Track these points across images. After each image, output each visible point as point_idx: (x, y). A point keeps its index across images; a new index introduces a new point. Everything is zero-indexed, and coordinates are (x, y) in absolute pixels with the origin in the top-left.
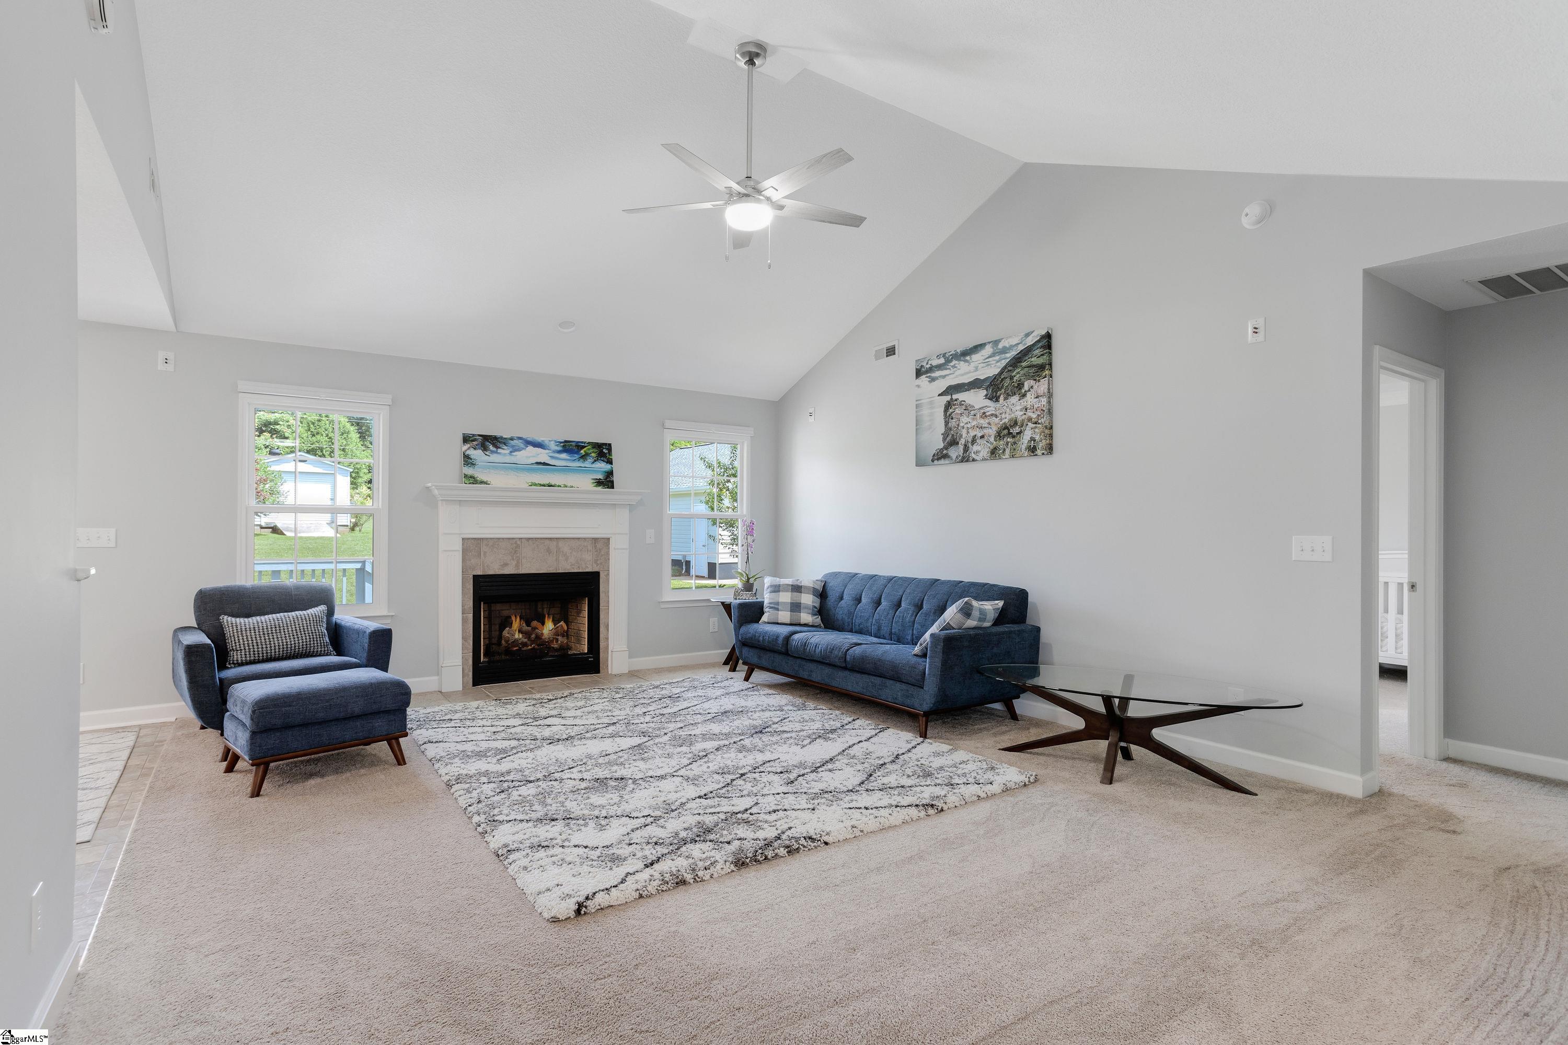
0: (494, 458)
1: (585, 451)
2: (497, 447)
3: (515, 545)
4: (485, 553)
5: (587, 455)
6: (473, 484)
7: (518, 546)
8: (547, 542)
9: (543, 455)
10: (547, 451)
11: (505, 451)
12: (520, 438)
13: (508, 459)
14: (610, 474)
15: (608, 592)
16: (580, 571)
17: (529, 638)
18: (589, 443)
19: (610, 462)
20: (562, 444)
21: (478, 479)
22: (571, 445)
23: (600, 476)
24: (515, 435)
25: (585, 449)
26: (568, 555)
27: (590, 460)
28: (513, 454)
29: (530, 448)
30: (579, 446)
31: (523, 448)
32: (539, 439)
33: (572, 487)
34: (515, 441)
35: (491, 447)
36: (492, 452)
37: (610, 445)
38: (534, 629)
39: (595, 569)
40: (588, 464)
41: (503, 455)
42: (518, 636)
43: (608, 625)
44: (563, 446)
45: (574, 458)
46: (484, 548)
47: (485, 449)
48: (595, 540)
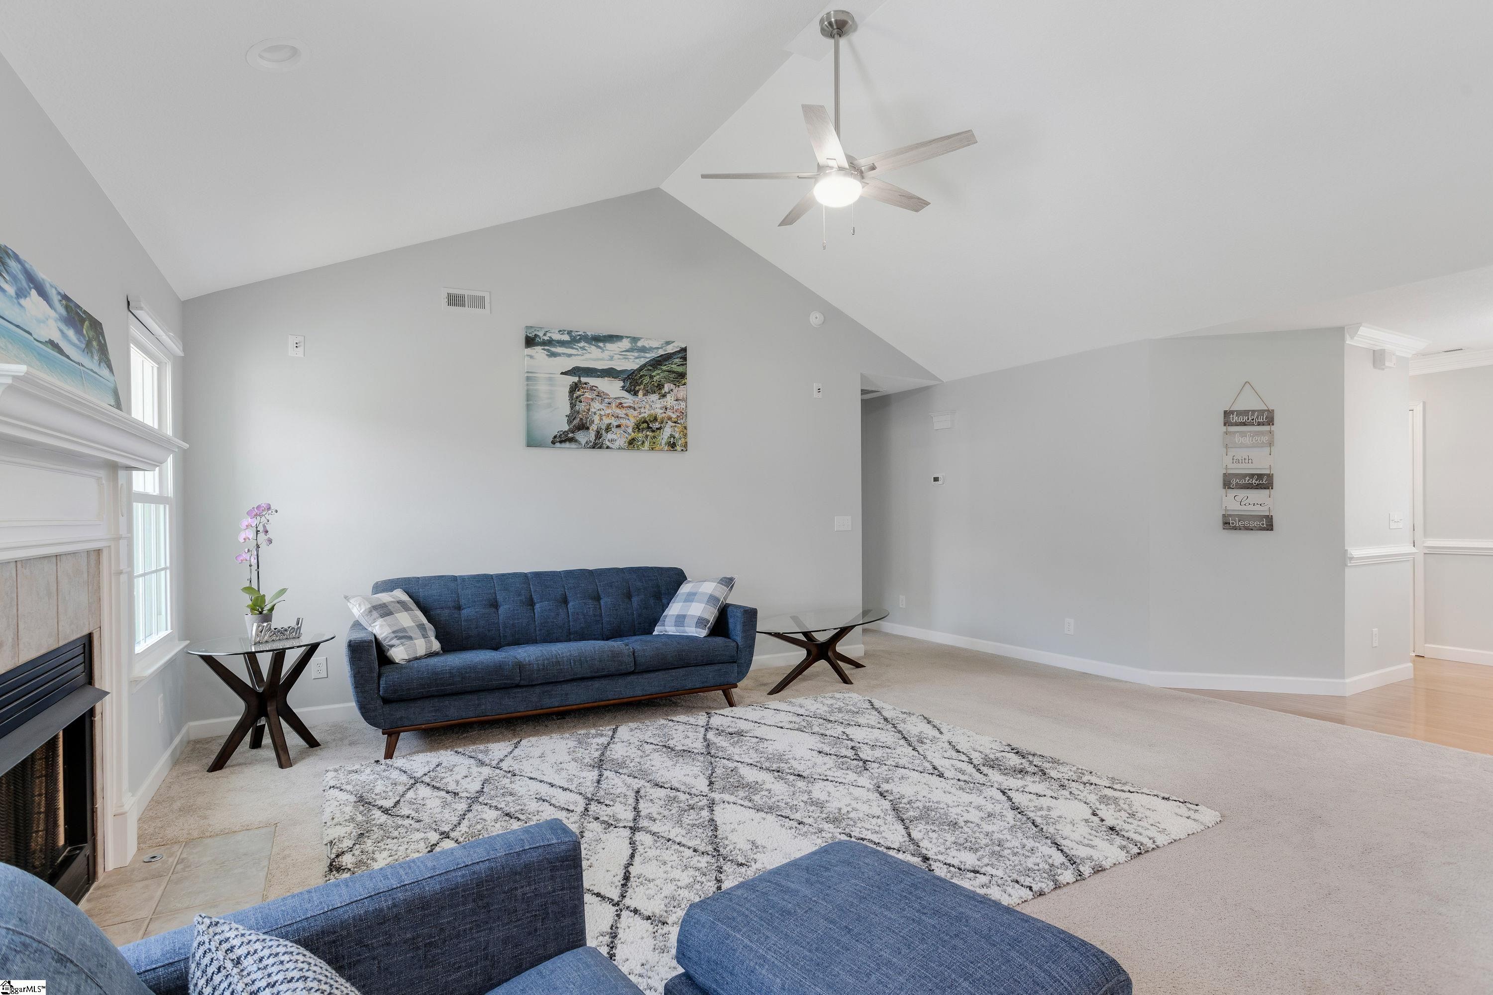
1: (87, 332)
3: (11, 581)
5: (90, 341)
7: (14, 587)
8: (46, 566)
9: (52, 323)
10: (54, 313)
15: (101, 677)
20: (64, 303)
22: (72, 309)
25: (85, 326)
26: (67, 598)
27: (96, 357)
29: (34, 294)
30: (79, 316)
39: (90, 627)
40: (96, 364)
44: (66, 307)
45: (82, 345)
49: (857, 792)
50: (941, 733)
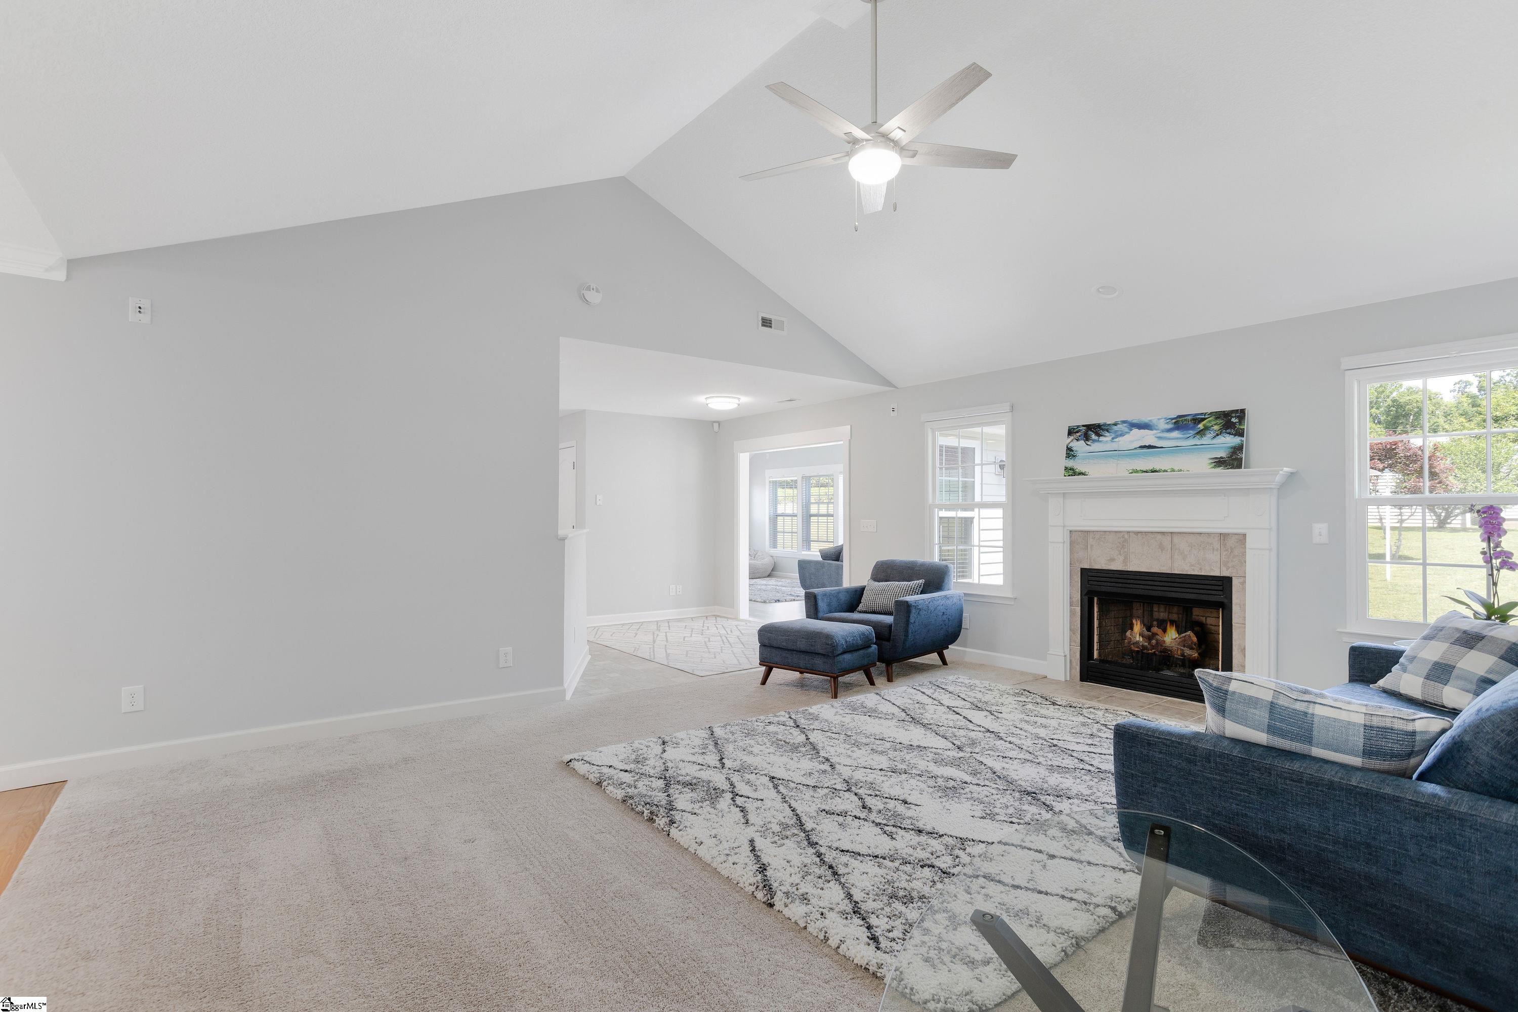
0: (1095, 447)
1: (1204, 425)
2: (1099, 435)
3: (1123, 538)
4: (1092, 546)
5: (1206, 428)
6: (1072, 475)
7: (1125, 541)
8: (1159, 537)
9: (1148, 437)
10: (1155, 432)
11: (1107, 438)
12: (1124, 422)
13: (1109, 446)
14: (1239, 448)
15: (1244, 605)
16: (1203, 574)
17: (1149, 643)
18: (1211, 413)
19: (1240, 434)
20: (1174, 421)
21: (1077, 470)
22: (1186, 420)
23: (1222, 454)
24: (1119, 419)
25: (1205, 422)
26: (1186, 553)
27: (1210, 435)
28: (1115, 440)
29: (1135, 431)
30: (1197, 419)
31: (1127, 432)
32: (1145, 419)
33: (1181, 470)
34: (1119, 426)
35: (1094, 436)
36: (1094, 441)
37: (1243, 411)
38: (1154, 634)
39: (1225, 573)
40: (1207, 440)
41: (1105, 442)
42: (1138, 638)
43: (1245, 649)
44: (1175, 422)
45: (1189, 435)
46: (1091, 541)
47: (1087, 438)
48: (1223, 536)
49: (848, 761)
50: (752, 841)
